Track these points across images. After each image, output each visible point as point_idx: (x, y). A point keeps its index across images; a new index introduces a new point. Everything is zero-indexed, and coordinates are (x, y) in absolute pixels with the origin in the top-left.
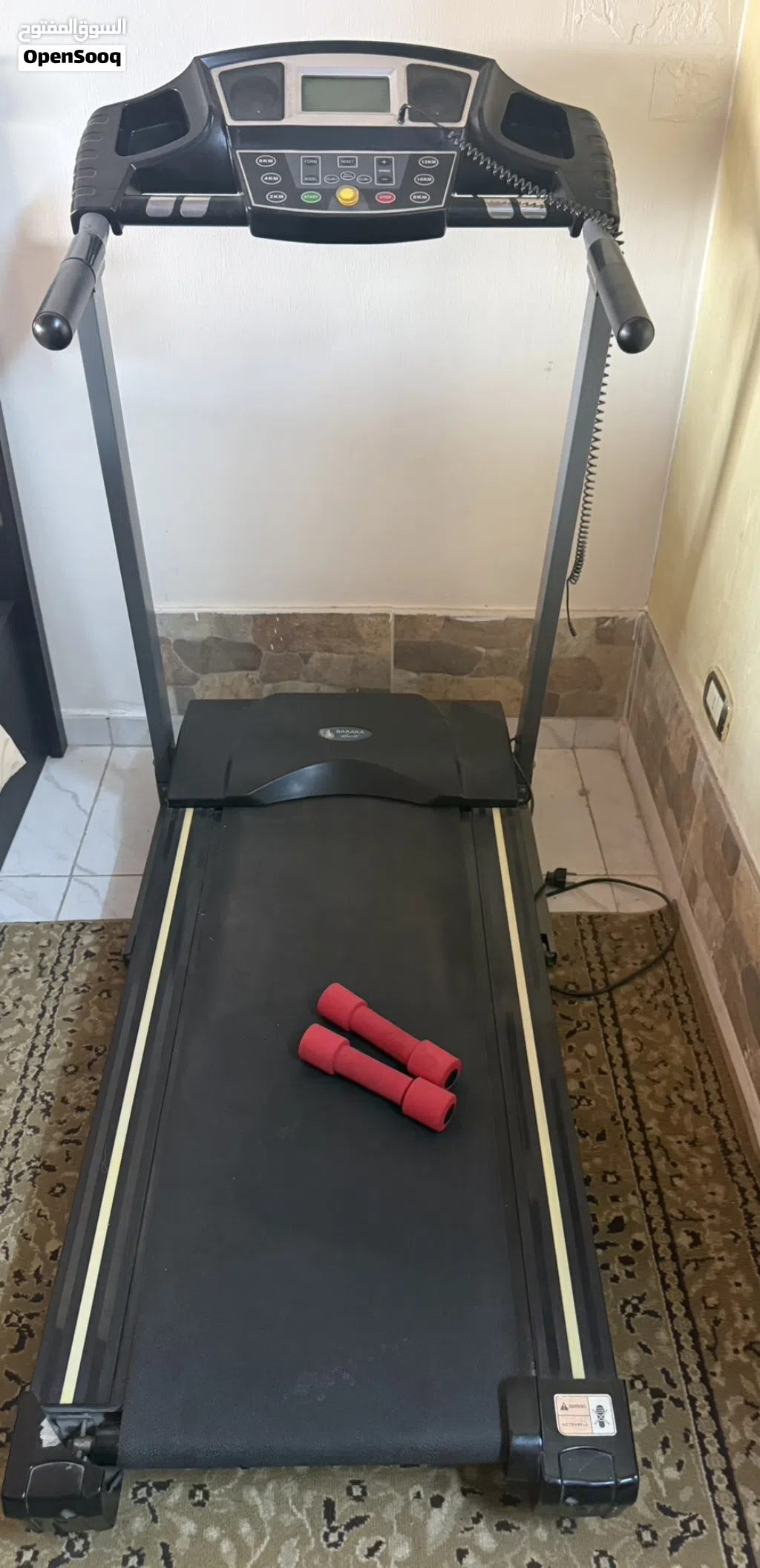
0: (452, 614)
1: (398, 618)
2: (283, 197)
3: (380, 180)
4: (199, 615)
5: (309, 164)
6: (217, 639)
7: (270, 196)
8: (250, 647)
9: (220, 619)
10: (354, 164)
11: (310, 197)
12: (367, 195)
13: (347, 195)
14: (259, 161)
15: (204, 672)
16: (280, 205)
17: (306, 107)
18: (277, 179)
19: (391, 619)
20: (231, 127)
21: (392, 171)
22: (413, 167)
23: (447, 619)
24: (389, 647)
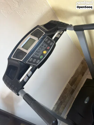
0: (71, 77)
1: (68, 83)
2: (39, 61)
3: (45, 47)
4: (54, 106)
5: (36, 54)
6: (58, 105)
7: (37, 62)
8: (60, 102)
9: (56, 104)
10: (40, 49)
11: (41, 57)
12: (46, 50)
13: (45, 52)
14: (30, 60)
15: (59, 110)
16: (40, 62)
17: (27, 49)
18: (35, 60)
19: (68, 84)
20: (23, 61)
21: (45, 45)
22: (46, 42)
23: (72, 77)
24: (70, 86)
